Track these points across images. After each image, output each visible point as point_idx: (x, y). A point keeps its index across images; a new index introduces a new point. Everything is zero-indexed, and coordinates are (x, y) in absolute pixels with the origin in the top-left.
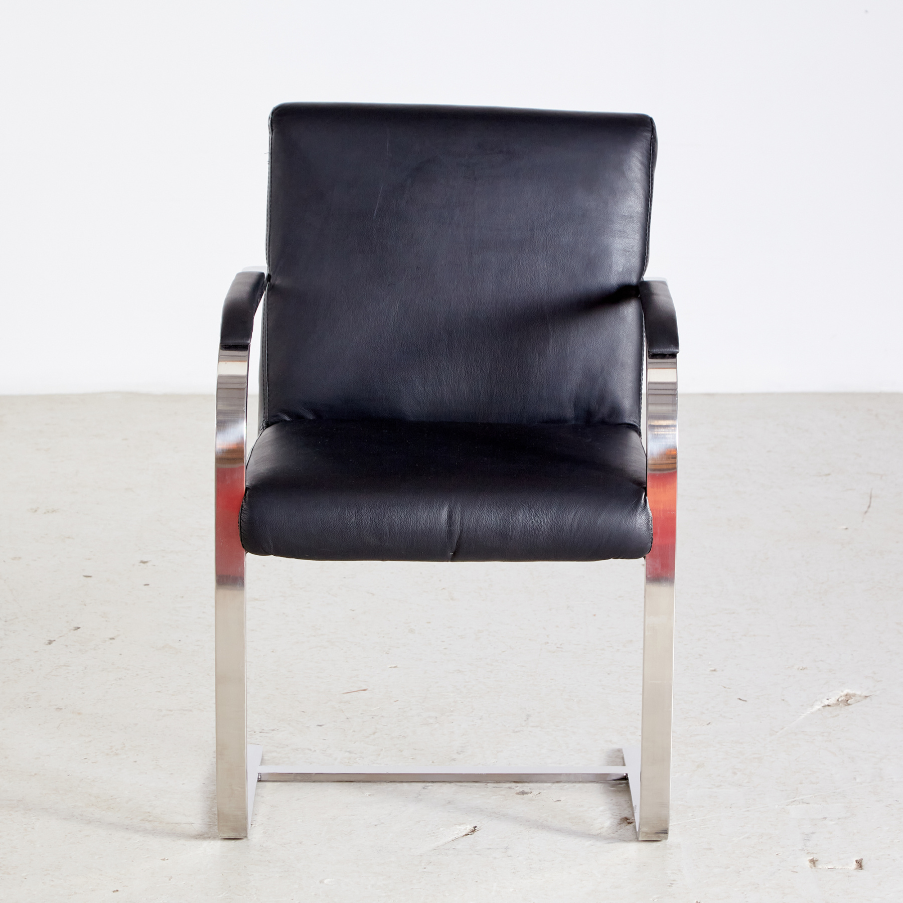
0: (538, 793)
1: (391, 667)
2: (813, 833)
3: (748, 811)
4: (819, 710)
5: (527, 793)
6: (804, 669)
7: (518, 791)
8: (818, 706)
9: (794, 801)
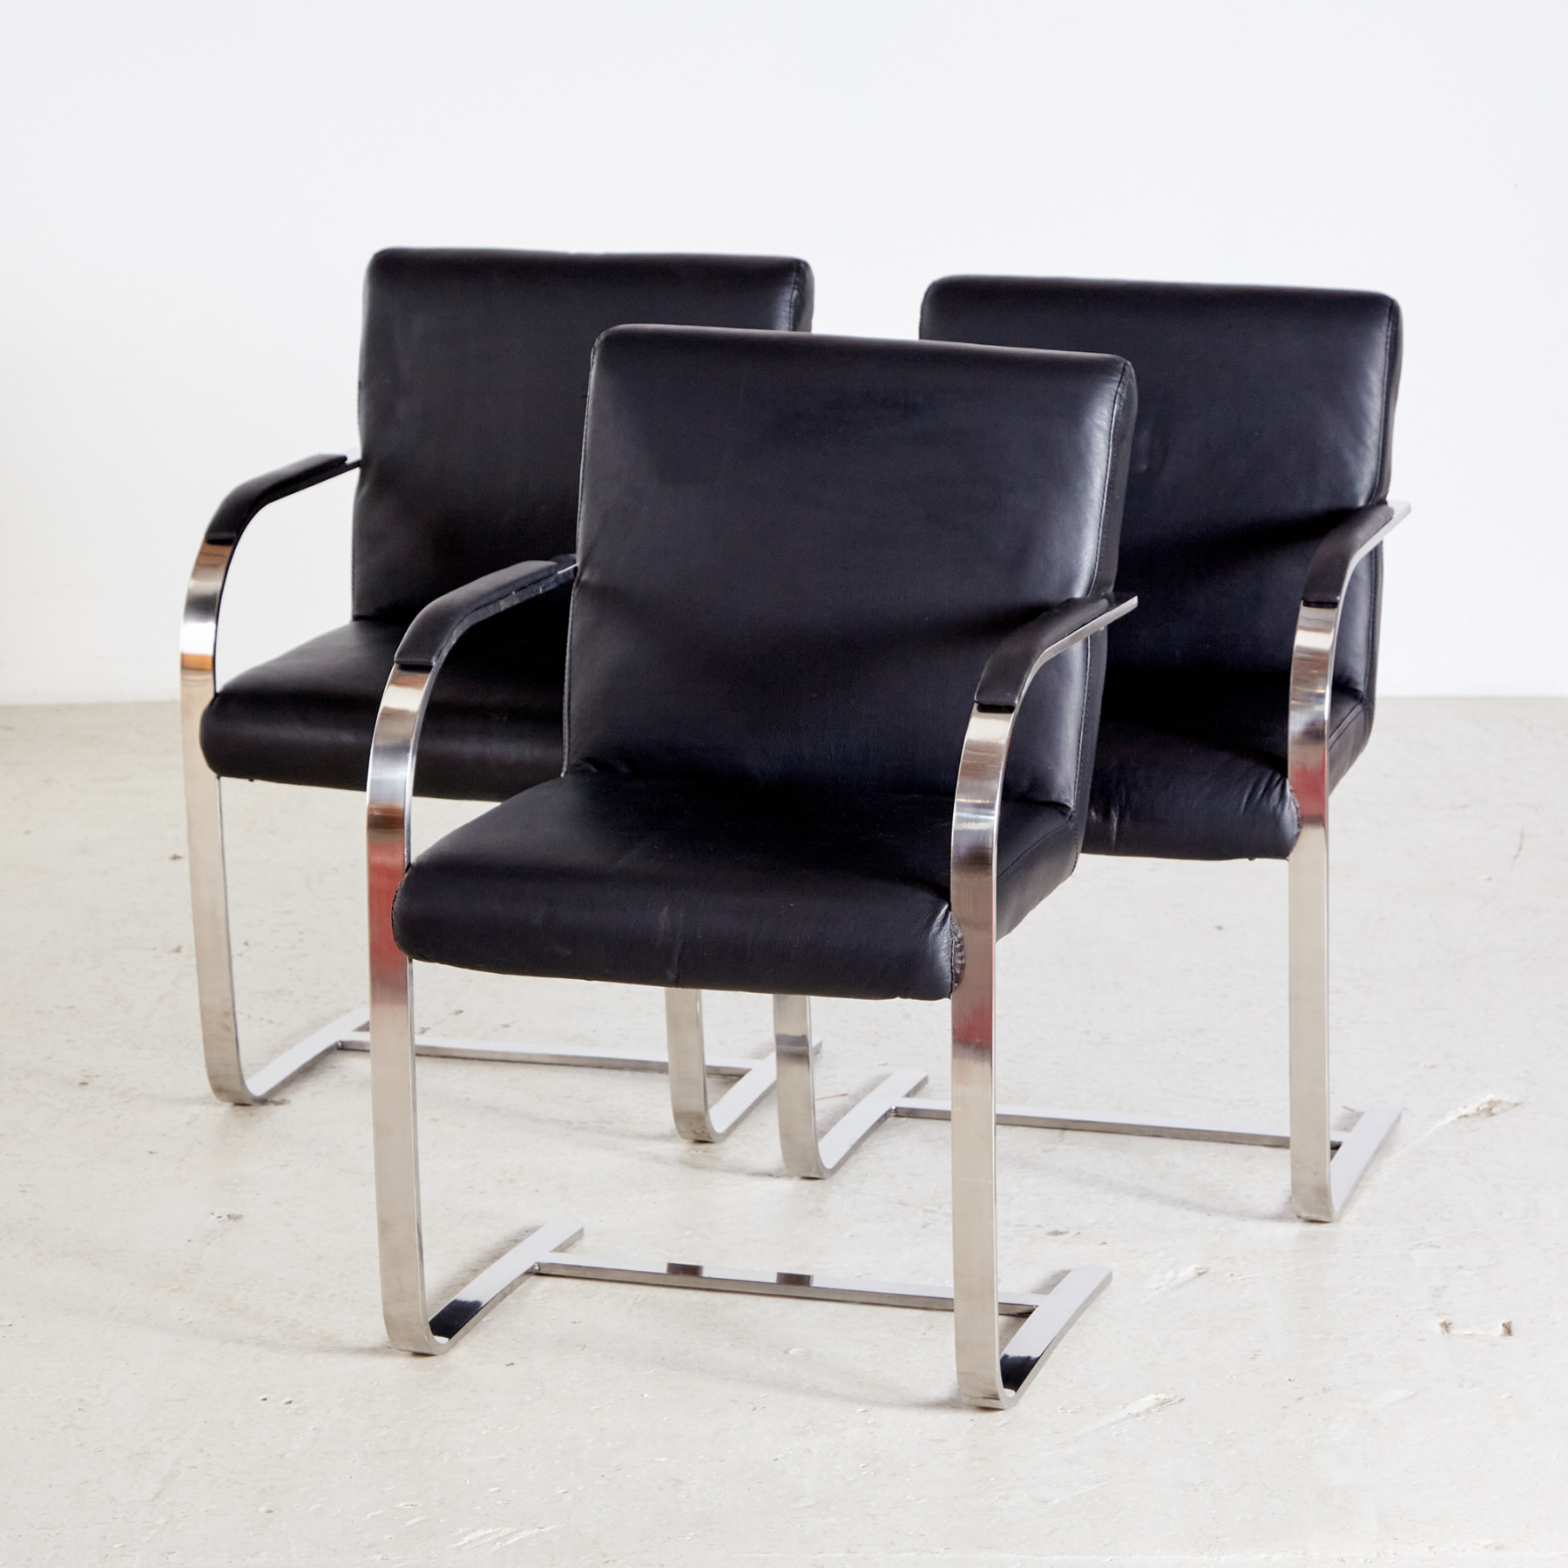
0: (1076, 1232)
1: (880, 1065)
2: (1445, 1287)
3: (1358, 1257)
4: (1453, 1122)
5: (1061, 1233)
6: (1432, 1067)
7: (1050, 1231)
8: (1451, 1117)
9: (1420, 1244)
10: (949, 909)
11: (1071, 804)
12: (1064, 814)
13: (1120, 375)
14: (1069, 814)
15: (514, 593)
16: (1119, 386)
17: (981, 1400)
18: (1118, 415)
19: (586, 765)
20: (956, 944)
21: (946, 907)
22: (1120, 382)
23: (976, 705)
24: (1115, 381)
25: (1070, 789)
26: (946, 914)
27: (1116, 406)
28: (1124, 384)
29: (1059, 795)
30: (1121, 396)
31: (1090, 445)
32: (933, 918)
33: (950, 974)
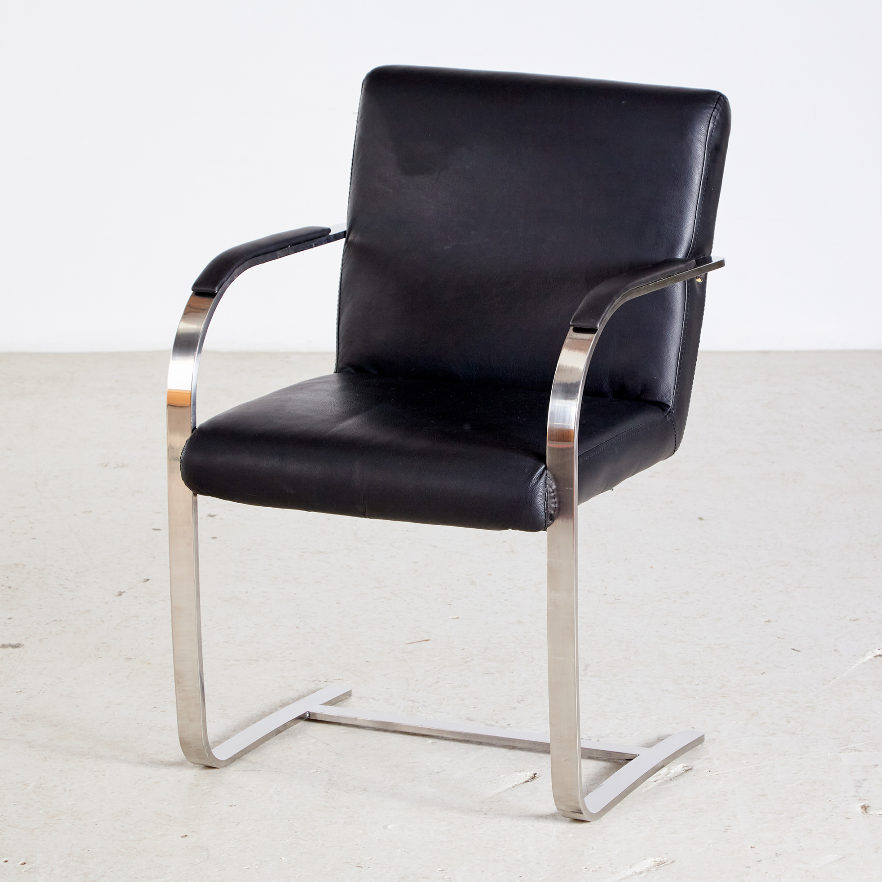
1: (453, 618)
2: (864, 780)
3: (801, 758)
4: (871, 660)
6: (856, 620)
8: (869, 656)
9: (846, 749)
10: (545, 468)
11: (671, 404)
12: (664, 410)
13: (715, 104)
14: (668, 410)
15: (289, 246)
16: (713, 111)
17: (572, 814)
18: (712, 131)
19: (349, 369)
20: (550, 493)
21: (544, 466)
22: (715, 108)
23: (572, 328)
24: (712, 108)
25: (670, 393)
26: (543, 472)
27: (711, 125)
28: (718, 110)
29: (662, 397)
30: (715, 118)
31: (691, 152)
32: (533, 474)
33: (543, 513)
